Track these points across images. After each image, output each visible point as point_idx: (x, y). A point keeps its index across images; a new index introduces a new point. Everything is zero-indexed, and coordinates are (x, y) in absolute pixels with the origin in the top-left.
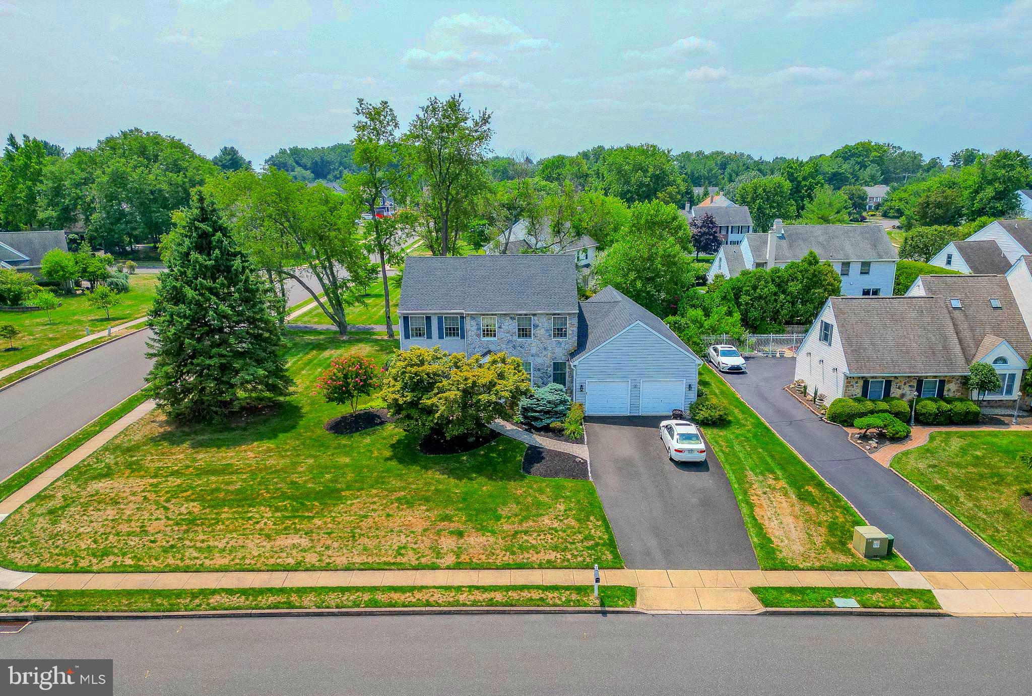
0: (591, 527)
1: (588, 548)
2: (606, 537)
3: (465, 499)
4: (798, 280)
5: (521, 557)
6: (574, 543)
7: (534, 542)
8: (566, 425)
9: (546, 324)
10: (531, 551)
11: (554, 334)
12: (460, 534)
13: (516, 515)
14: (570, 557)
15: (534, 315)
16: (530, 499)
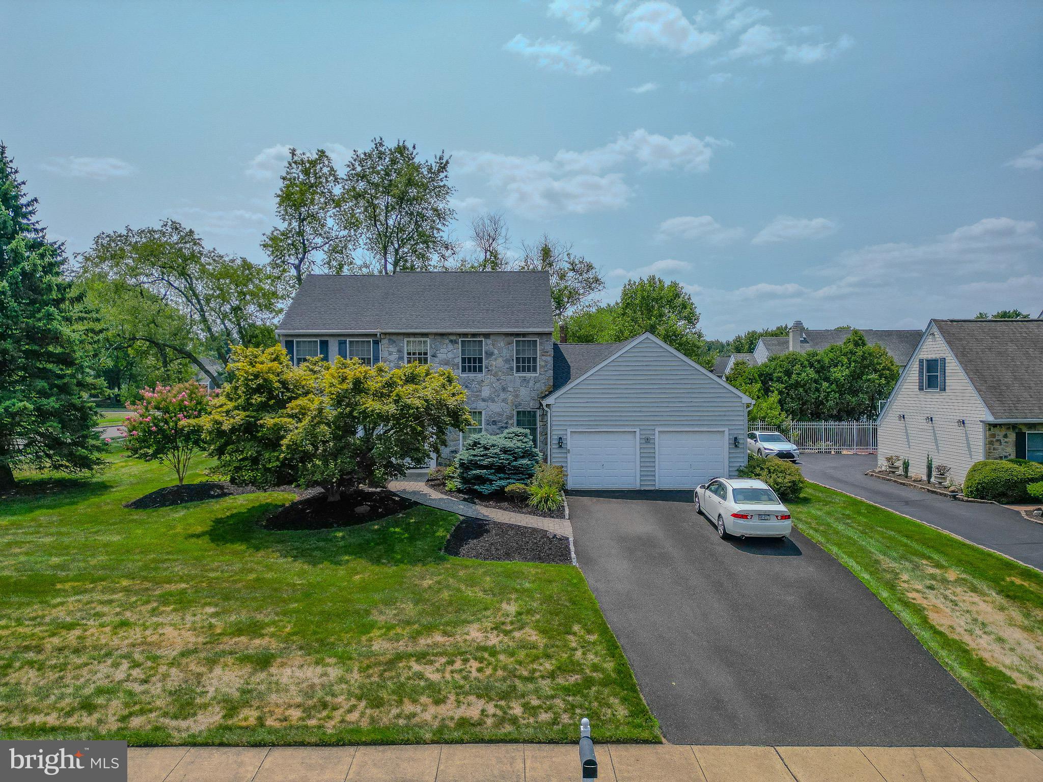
0: (574, 645)
1: (567, 690)
2: (609, 665)
3: (307, 595)
4: (843, 365)
5: (395, 711)
6: (530, 679)
7: (435, 677)
8: (533, 489)
9: (505, 351)
10: (424, 699)
11: (518, 368)
12: (263, 661)
13: (408, 623)
14: (517, 710)
15: (487, 335)
16: (445, 595)
